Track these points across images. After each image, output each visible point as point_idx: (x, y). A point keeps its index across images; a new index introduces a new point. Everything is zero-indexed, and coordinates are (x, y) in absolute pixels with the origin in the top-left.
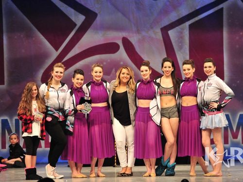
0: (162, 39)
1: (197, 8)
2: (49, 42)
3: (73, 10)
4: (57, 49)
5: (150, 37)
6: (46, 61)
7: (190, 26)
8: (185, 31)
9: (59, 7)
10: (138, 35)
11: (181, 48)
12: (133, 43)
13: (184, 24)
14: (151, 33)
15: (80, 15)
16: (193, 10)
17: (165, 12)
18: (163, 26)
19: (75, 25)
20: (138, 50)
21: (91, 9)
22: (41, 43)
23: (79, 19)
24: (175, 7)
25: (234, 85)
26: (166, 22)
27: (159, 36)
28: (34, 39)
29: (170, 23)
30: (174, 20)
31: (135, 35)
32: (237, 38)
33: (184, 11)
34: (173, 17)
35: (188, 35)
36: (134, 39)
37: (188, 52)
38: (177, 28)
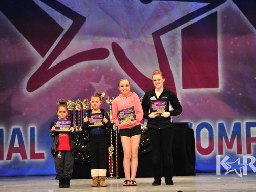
0: (153, 44)
1: (190, 12)
2: (34, 47)
3: (59, 14)
4: (43, 55)
5: (141, 42)
6: (32, 67)
7: (183, 30)
8: (178, 35)
9: (45, 10)
10: (128, 40)
11: (173, 53)
12: (123, 48)
13: (177, 28)
14: (142, 39)
15: (67, 19)
16: (186, 14)
17: (157, 16)
18: (154, 31)
19: (63, 30)
20: (129, 56)
21: (80, 13)
22: (26, 48)
23: (66, 24)
24: (167, 11)
25: (228, 92)
26: (157, 26)
27: (151, 41)
28: (18, 44)
29: (161, 27)
30: (166, 25)
31: (125, 40)
32: (232, 43)
33: (176, 15)
34: (165, 21)
35: (181, 40)
36: (124, 45)
37: (180, 58)
38: (169, 32)
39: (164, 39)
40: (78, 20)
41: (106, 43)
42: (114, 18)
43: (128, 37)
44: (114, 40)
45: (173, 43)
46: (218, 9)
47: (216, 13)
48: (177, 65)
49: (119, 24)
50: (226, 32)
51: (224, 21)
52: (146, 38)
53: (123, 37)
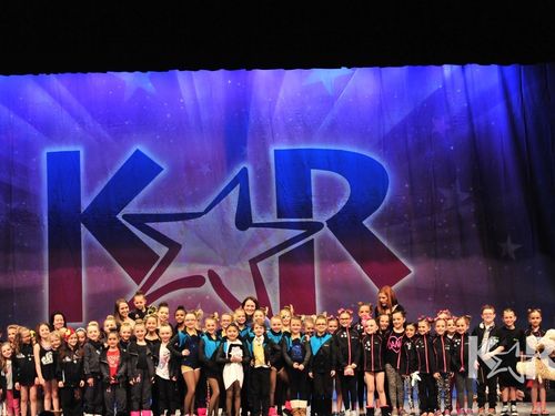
39: (261, 266)
40: (174, 248)
41: (202, 270)
42: (211, 246)
43: (225, 264)
44: (211, 267)
45: (271, 270)
46: (315, 236)
47: (312, 240)
48: (275, 293)
49: (216, 251)
50: (323, 258)
51: (321, 248)
52: (244, 266)
53: (220, 265)
